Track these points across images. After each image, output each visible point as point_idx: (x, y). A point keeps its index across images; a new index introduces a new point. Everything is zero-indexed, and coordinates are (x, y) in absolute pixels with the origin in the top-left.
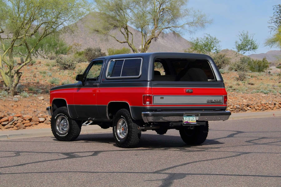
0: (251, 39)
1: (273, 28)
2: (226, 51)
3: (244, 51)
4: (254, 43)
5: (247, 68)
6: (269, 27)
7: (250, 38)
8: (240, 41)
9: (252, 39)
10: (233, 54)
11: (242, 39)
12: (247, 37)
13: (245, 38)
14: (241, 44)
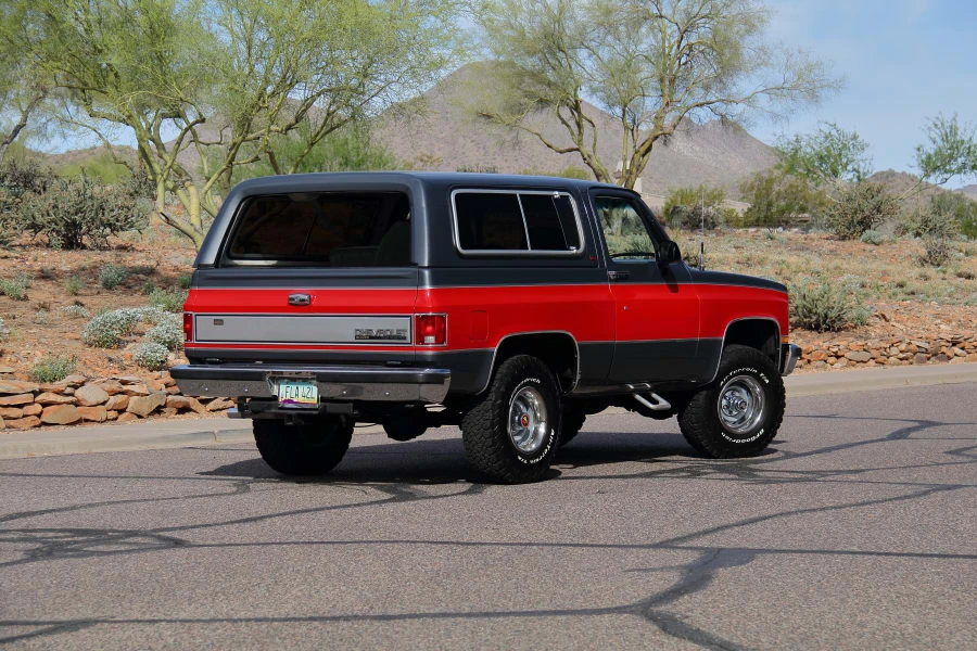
0: (966, 139)
2: (887, 177)
3: (946, 176)
5: (952, 226)
7: (962, 135)
8: (932, 143)
9: (970, 140)
10: (907, 184)
11: (939, 140)
12: (953, 130)
13: (946, 135)
14: (936, 154)
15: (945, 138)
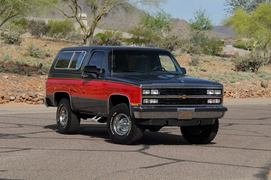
0: (206, 18)
1: (228, 10)
3: (199, 31)
4: (210, 23)
5: (200, 50)
6: (225, 9)
7: (205, 17)
8: (195, 19)
9: (208, 19)
11: (197, 17)
12: (203, 15)
13: (200, 16)
14: (196, 23)
15: (199, 17)
